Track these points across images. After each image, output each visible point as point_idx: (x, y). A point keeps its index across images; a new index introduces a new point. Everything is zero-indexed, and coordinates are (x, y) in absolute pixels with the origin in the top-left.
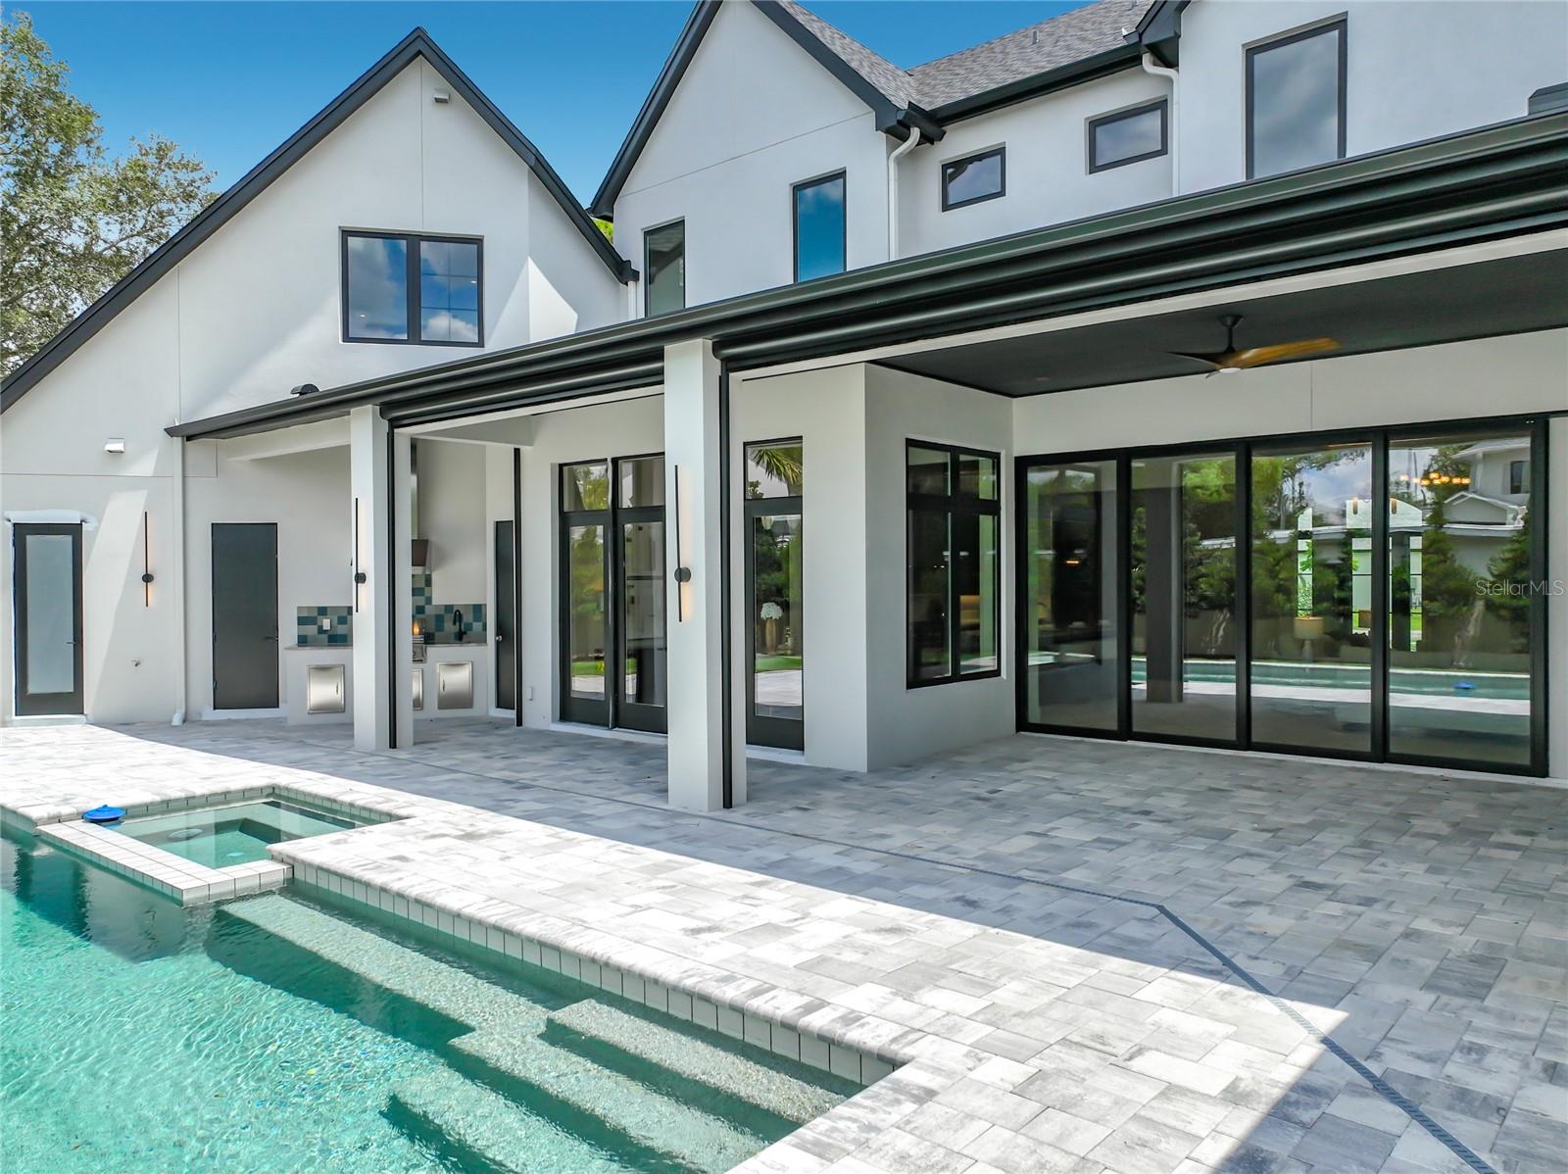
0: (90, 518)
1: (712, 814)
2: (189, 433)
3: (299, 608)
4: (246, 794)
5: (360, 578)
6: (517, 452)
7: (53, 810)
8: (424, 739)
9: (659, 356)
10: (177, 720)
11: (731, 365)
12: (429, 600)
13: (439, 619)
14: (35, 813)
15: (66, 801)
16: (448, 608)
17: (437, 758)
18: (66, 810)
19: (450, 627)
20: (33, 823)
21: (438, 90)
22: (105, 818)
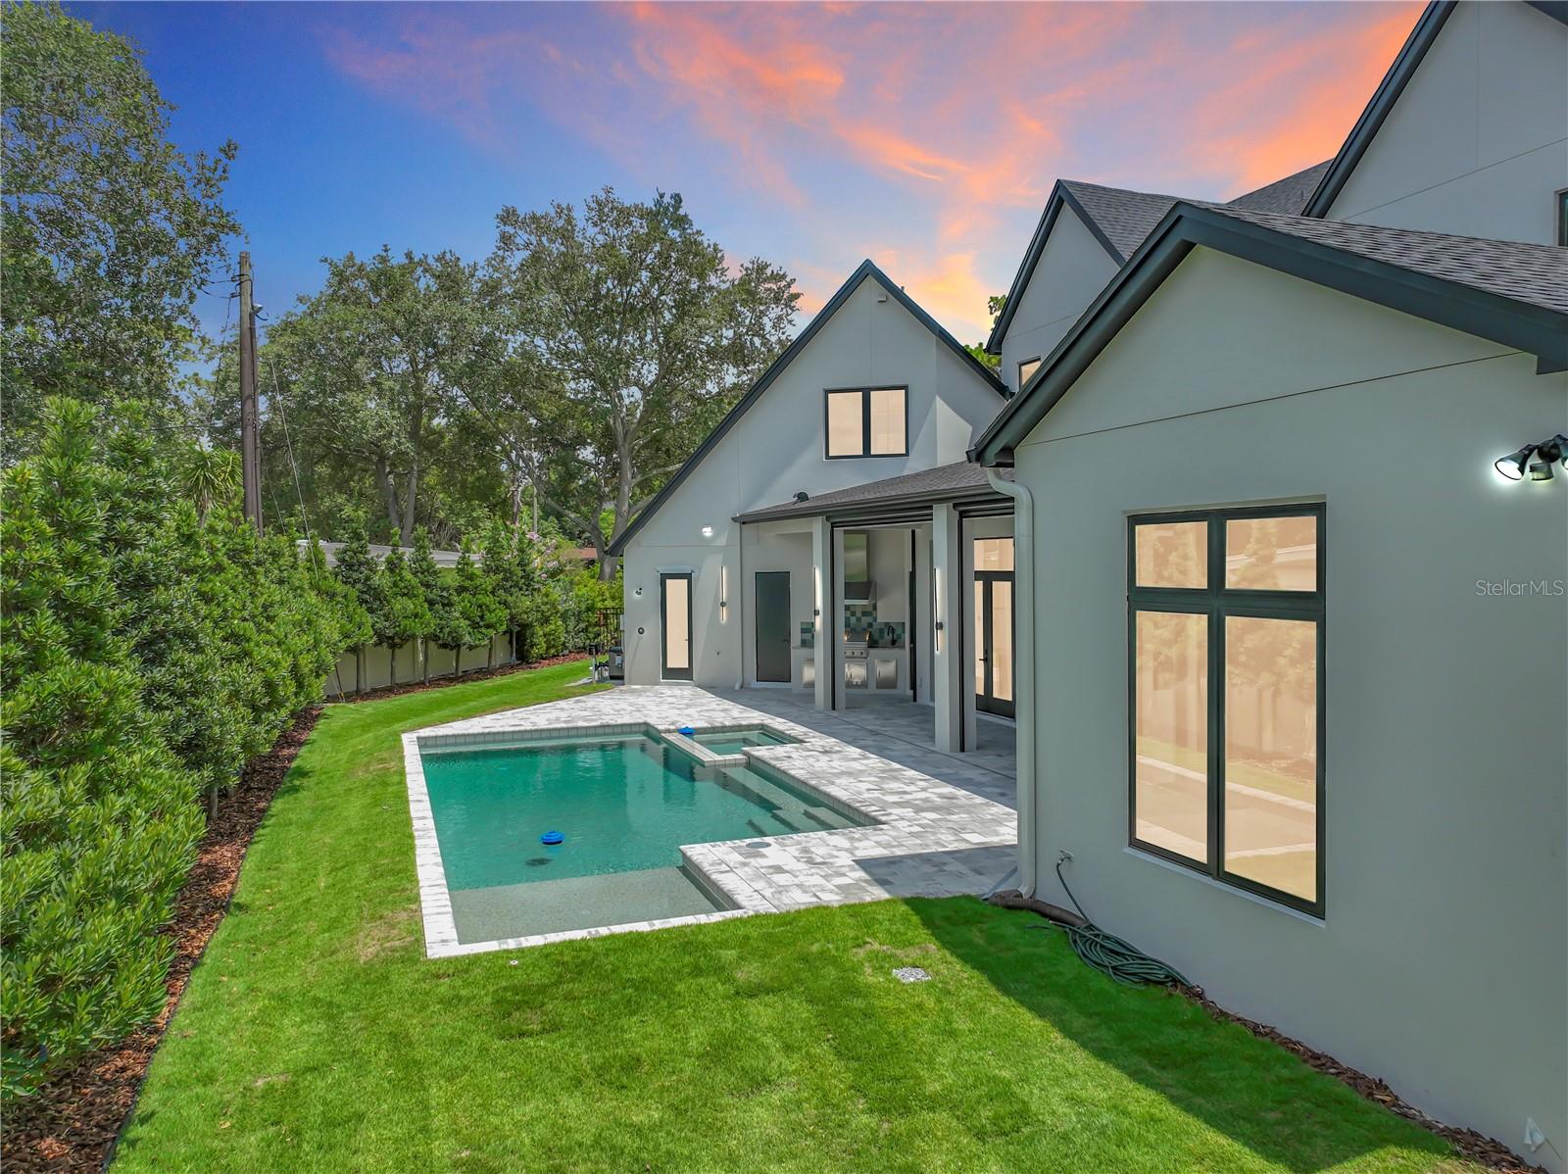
0: (696, 570)
1: (952, 754)
2: (744, 521)
3: (802, 623)
4: (750, 727)
5: (816, 613)
6: (913, 532)
7: (667, 727)
8: (852, 705)
9: (931, 507)
10: (737, 687)
11: (962, 515)
12: (875, 619)
13: (881, 631)
14: (660, 728)
15: (673, 724)
16: (887, 624)
17: (851, 717)
18: (672, 727)
19: (888, 638)
20: (659, 732)
21: (881, 295)
22: (687, 733)
